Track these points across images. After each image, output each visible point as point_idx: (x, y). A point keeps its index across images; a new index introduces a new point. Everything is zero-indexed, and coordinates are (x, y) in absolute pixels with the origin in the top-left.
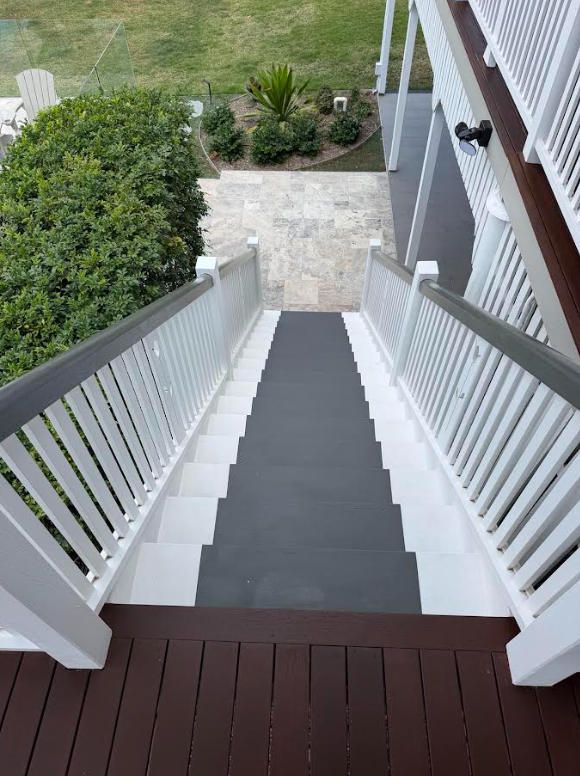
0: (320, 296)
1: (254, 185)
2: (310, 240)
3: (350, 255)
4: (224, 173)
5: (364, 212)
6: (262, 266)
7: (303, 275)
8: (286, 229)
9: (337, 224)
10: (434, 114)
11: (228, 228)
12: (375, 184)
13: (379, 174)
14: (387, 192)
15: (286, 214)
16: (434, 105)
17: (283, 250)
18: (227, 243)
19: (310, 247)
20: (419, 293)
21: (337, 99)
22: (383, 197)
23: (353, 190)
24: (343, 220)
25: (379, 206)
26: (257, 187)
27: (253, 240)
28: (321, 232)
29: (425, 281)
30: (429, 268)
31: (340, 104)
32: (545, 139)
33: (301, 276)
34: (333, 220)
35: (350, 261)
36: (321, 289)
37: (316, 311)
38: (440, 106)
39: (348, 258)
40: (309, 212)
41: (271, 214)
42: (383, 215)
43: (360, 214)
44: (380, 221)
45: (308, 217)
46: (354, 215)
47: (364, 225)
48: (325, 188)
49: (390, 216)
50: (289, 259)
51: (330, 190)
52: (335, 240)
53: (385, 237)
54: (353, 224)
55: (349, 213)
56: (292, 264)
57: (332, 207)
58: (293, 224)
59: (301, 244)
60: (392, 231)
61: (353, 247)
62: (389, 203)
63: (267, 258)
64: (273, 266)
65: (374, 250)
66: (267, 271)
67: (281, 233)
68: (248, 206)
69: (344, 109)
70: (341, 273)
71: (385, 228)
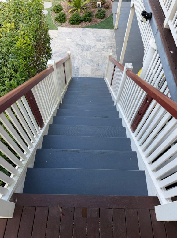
0: (91, 72)
1: (69, 33)
2: (88, 52)
3: (101, 58)
4: (59, 28)
5: (106, 43)
6: (72, 61)
7: (86, 64)
8: (80, 49)
9: (97, 47)
10: (131, 9)
11: (61, 47)
12: (110, 34)
13: (111, 30)
14: (114, 36)
15: (80, 43)
16: (131, 6)
17: (79, 55)
18: (60, 53)
19: (88, 55)
20: (126, 75)
21: (98, 3)
22: (113, 38)
23: (102, 35)
24: (99, 45)
25: (111, 41)
26: (70, 33)
27: (69, 52)
28: (92, 50)
29: (128, 70)
30: (129, 66)
31: (99, 4)
32: (172, 20)
33: (85, 65)
34: (96, 46)
35: (101, 60)
36: (92, 70)
37: (90, 77)
38: (133, 6)
39: (100, 59)
40: (88, 42)
41: (75, 43)
42: (112, 44)
43: (105, 43)
44: (111, 46)
45: (88, 44)
46: (103, 44)
47: (106, 47)
48: (93, 34)
49: (115, 45)
50: (81, 58)
51: (95, 35)
52: (97, 53)
53: (113, 52)
54: (102, 47)
55: (101, 43)
56: (82, 60)
57: (96, 41)
58: (83, 46)
59: (85, 53)
60: (115, 50)
61: (103, 55)
62: (114, 40)
63: (74, 58)
64: (76, 61)
65: (110, 57)
66: (74, 63)
67: (78, 49)
68: (68, 40)
69: (100, 7)
70: (99, 64)
71: (113, 49)
